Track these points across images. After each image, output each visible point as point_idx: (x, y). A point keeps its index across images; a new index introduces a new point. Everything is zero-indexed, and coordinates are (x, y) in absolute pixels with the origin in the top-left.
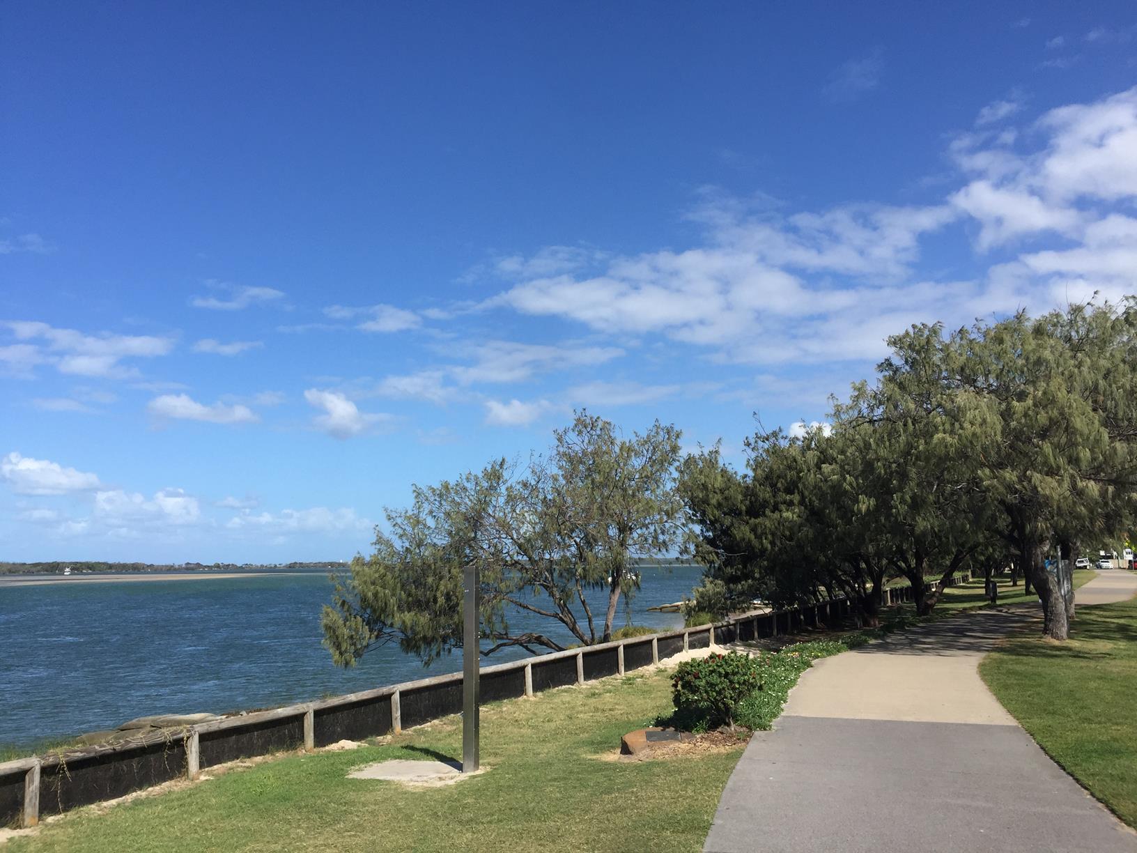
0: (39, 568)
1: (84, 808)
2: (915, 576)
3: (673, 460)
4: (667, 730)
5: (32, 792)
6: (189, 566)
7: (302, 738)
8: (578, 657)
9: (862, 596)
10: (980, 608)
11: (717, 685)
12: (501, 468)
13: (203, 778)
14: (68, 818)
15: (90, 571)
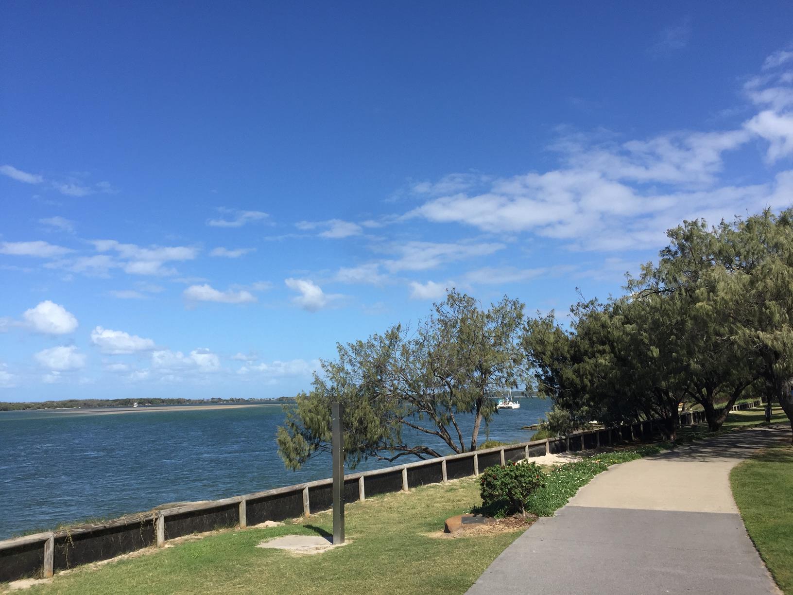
0: (117, 403)
1: (86, 566)
2: (707, 403)
3: (519, 323)
4: (478, 516)
5: (49, 554)
6: (214, 400)
7: (238, 520)
8: (443, 463)
9: (664, 418)
10: (756, 426)
11: (509, 484)
12: (398, 331)
13: (167, 546)
14: (74, 572)
15: (150, 404)
